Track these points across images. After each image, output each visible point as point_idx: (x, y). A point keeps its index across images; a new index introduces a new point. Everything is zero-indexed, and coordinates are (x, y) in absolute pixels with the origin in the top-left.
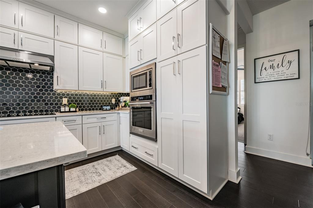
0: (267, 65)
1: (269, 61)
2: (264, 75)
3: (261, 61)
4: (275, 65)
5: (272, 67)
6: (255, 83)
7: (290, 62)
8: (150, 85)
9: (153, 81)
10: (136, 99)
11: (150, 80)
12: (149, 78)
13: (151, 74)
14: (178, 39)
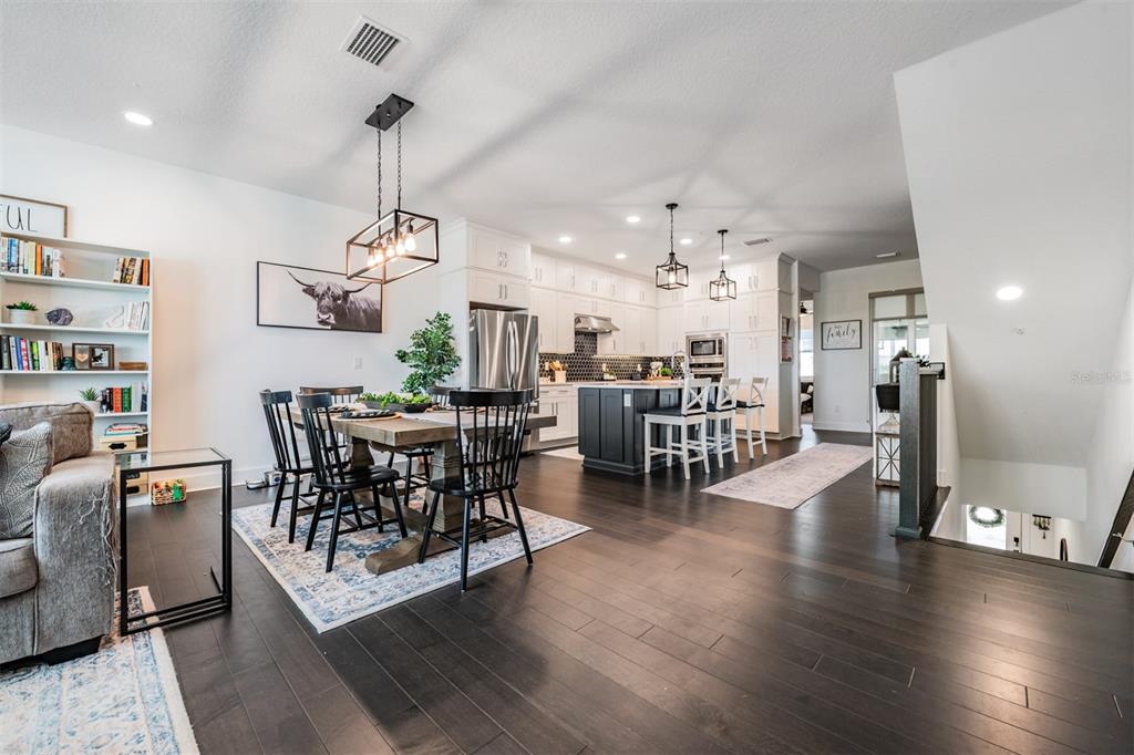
0: (834, 331)
1: (836, 327)
2: (831, 342)
3: (829, 325)
4: (841, 332)
5: (838, 334)
6: (822, 349)
7: (854, 331)
8: (720, 353)
9: (724, 350)
10: (700, 366)
11: (720, 348)
12: (718, 346)
13: (720, 342)
14: (754, 321)
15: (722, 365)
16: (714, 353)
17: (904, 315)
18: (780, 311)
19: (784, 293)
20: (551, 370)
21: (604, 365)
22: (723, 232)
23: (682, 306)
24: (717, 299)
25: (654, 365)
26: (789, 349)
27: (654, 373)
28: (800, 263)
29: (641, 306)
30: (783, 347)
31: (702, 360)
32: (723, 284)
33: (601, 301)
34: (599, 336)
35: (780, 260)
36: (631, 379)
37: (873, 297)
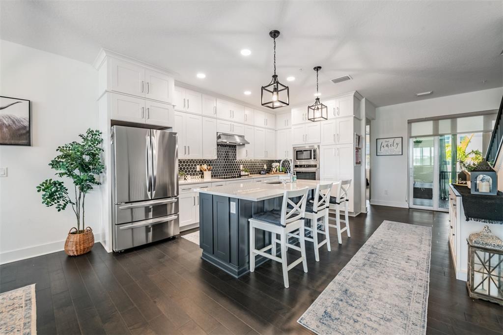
0: (384, 144)
1: (386, 142)
2: (383, 151)
3: (381, 141)
4: (389, 145)
5: (387, 146)
6: (377, 155)
7: (397, 144)
8: (314, 158)
9: (317, 157)
10: (301, 166)
11: (314, 155)
12: (313, 154)
13: (315, 151)
14: (337, 137)
15: (315, 166)
16: (311, 158)
17: (432, 133)
18: (354, 131)
19: (357, 119)
20: (201, 171)
21: (241, 166)
22: (318, 68)
23: (291, 128)
24: (313, 120)
25: (274, 165)
26: (359, 156)
27: (274, 170)
28: (366, 100)
29: (265, 128)
30: (356, 154)
31: (304, 162)
32: (318, 108)
33: (235, 124)
34: (237, 148)
35: (354, 96)
36: (260, 173)
37: (410, 122)
